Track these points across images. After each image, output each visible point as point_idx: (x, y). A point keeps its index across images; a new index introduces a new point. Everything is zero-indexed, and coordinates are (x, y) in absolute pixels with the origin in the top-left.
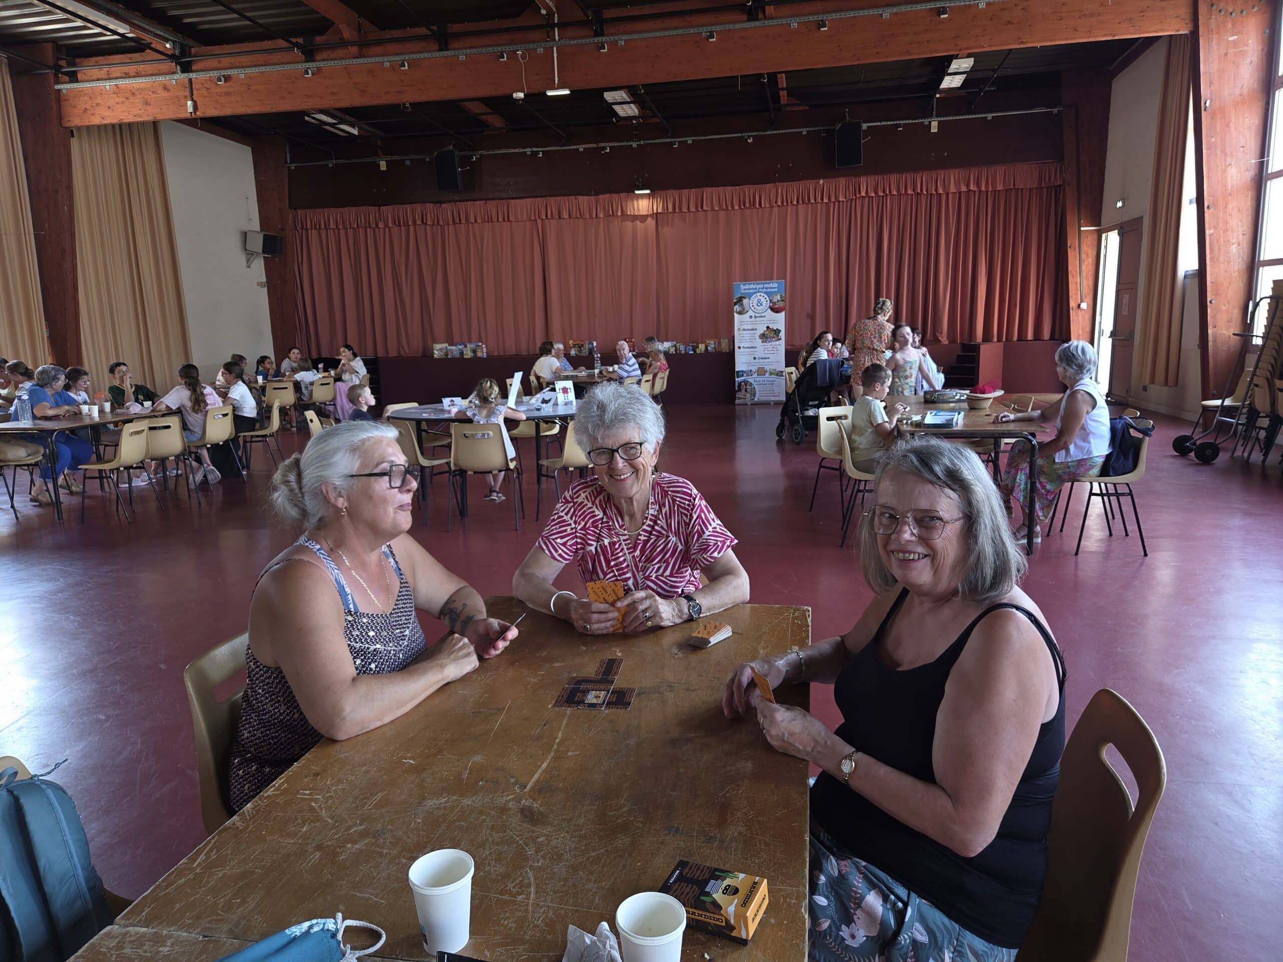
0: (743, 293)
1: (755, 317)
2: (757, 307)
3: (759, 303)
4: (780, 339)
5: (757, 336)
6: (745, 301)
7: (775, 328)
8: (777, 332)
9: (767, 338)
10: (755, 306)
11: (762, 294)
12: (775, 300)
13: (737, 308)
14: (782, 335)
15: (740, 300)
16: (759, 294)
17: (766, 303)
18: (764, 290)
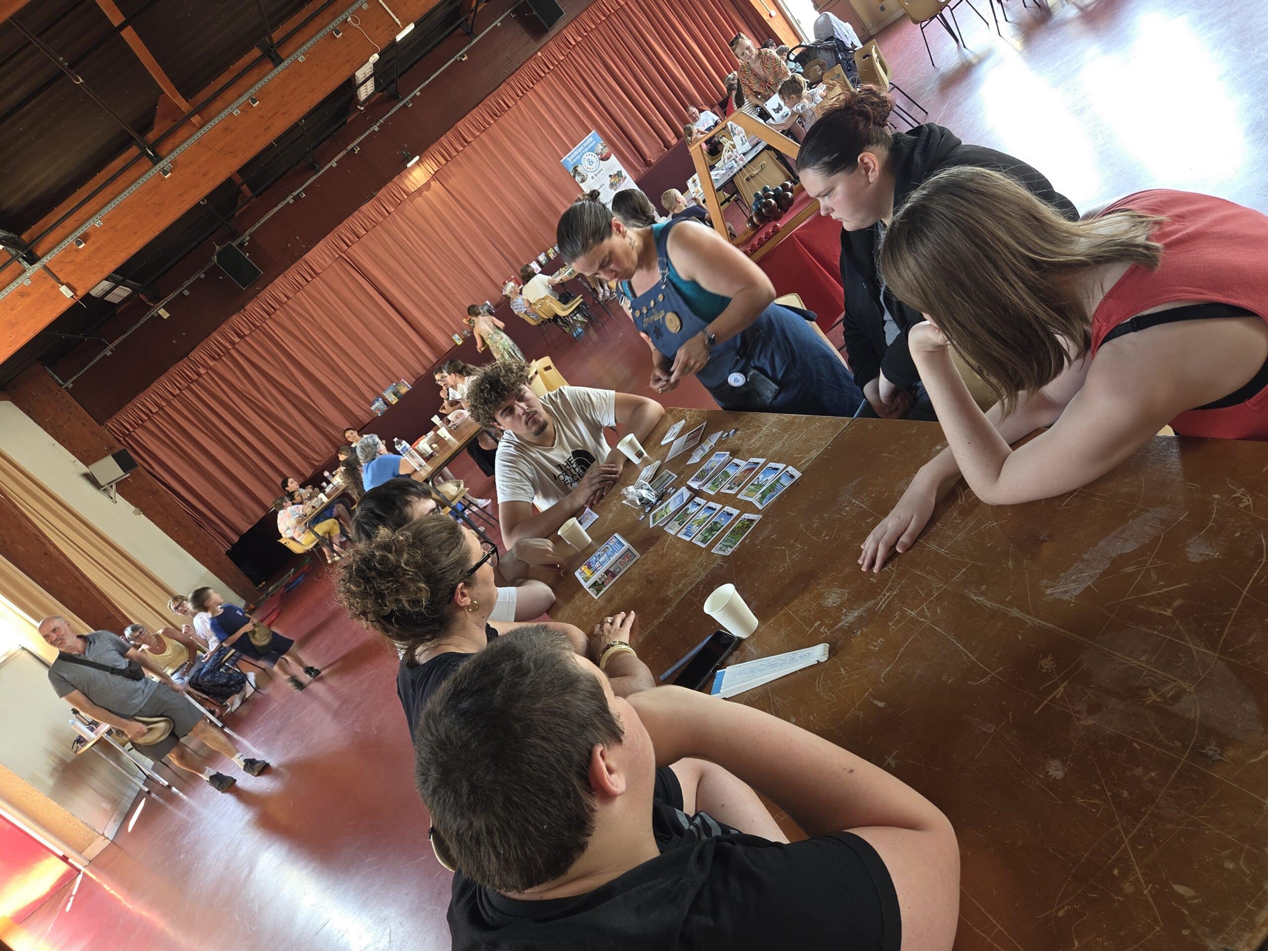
0: (573, 165)
1: (596, 175)
2: (591, 167)
3: (591, 162)
4: (625, 178)
6: (579, 169)
7: (616, 173)
8: (619, 174)
9: (615, 184)
10: (589, 167)
11: (587, 154)
12: (600, 151)
13: (578, 179)
14: (625, 173)
15: (575, 169)
16: (585, 156)
17: (595, 159)
18: (586, 149)
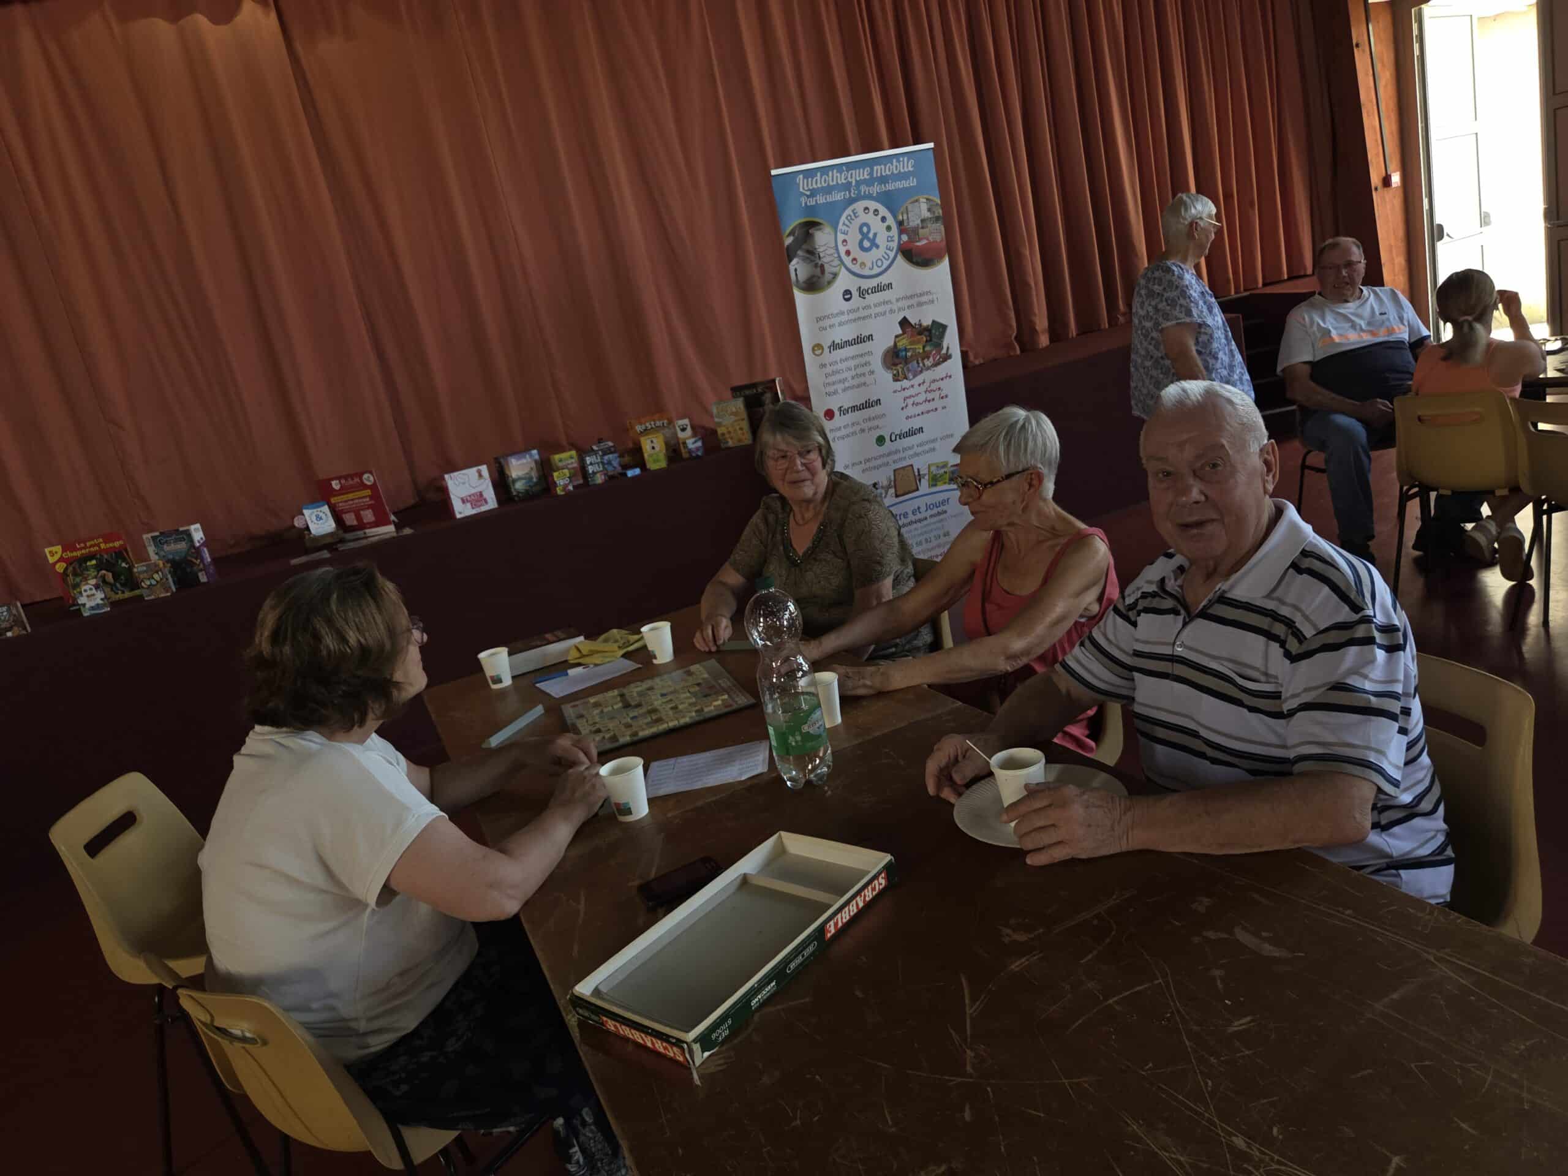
0: (810, 209)
1: (862, 293)
3: (867, 241)
4: (947, 357)
5: (877, 362)
6: (822, 239)
7: (927, 322)
8: (934, 333)
9: (906, 361)
10: (856, 252)
11: (873, 205)
12: (915, 222)
13: (798, 268)
14: (952, 341)
16: (860, 205)
18: (876, 189)
